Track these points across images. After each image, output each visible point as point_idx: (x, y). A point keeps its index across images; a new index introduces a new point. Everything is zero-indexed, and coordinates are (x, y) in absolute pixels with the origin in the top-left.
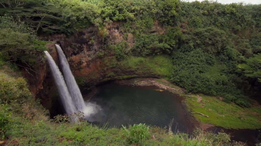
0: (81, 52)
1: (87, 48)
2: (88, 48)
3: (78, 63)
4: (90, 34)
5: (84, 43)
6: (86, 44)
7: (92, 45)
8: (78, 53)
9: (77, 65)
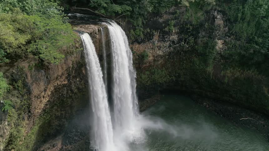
0: (148, 41)
1: (159, 36)
2: (161, 37)
3: (140, 56)
4: (171, 16)
5: (156, 29)
6: (159, 30)
7: (169, 33)
8: (143, 41)
9: (137, 57)
